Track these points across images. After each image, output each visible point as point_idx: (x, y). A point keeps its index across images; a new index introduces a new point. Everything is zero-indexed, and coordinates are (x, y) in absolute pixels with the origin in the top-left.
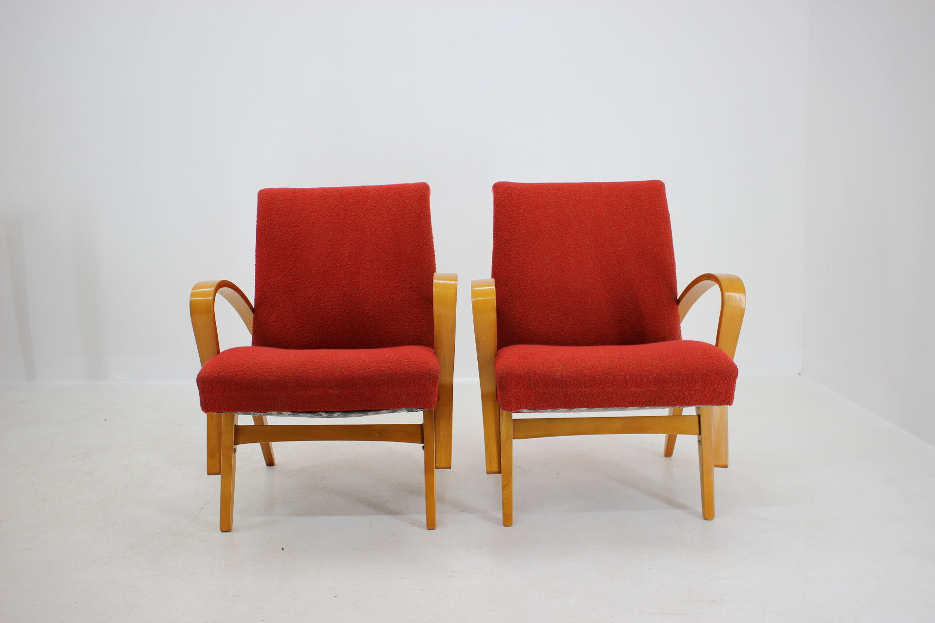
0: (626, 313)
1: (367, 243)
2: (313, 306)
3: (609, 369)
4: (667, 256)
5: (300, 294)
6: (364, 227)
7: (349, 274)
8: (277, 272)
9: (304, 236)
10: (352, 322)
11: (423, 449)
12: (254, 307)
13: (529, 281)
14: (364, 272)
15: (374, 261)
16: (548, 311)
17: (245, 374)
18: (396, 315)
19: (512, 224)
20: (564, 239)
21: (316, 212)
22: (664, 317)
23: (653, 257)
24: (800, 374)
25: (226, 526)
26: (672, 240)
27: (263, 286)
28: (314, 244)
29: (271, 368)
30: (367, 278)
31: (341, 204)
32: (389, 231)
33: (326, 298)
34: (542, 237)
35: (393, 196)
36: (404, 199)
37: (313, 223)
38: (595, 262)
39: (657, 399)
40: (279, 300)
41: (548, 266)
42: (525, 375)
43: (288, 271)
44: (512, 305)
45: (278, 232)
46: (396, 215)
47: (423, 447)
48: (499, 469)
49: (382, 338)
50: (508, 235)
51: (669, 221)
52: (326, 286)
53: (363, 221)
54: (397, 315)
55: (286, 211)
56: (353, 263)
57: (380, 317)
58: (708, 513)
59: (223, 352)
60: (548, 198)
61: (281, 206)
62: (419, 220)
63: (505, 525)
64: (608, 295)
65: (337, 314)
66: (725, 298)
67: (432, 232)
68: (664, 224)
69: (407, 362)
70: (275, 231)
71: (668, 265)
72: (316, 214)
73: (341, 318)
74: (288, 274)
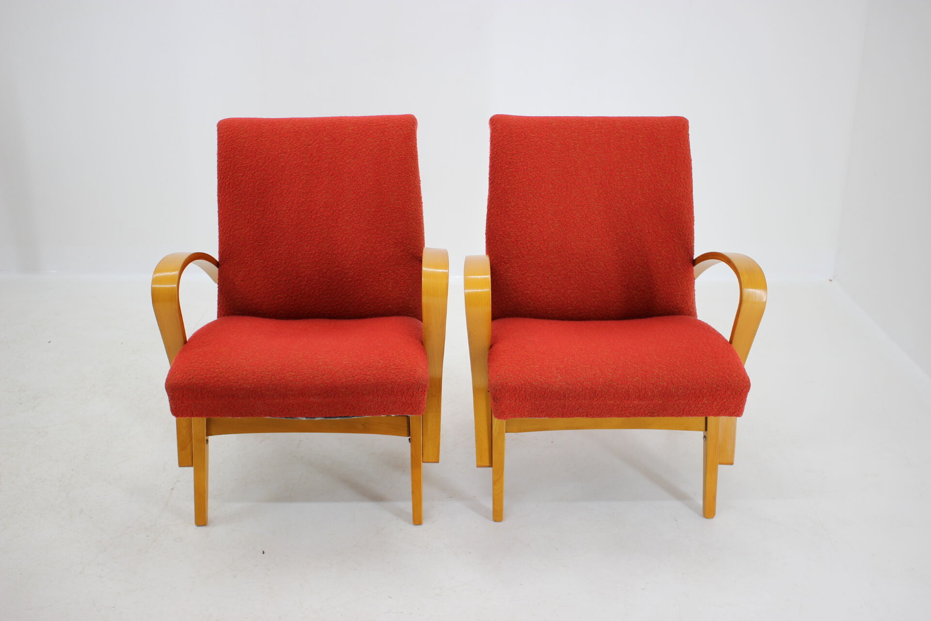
0: (635, 277)
1: (346, 191)
2: (285, 264)
3: (611, 380)
4: (685, 212)
5: (271, 250)
6: (342, 173)
7: (325, 227)
8: (244, 224)
9: (273, 182)
10: (328, 282)
11: (410, 442)
12: (218, 260)
13: (528, 239)
14: (342, 226)
15: (354, 213)
16: (549, 273)
17: (218, 381)
18: (378, 275)
19: (511, 170)
20: (569, 190)
21: (285, 153)
22: (677, 282)
23: (670, 213)
24: (831, 280)
25: (201, 519)
26: (692, 191)
27: (227, 239)
28: (285, 191)
29: (246, 375)
30: (345, 232)
31: (315, 143)
32: (370, 177)
33: (300, 255)
34: (545, 187)
35: (375, 134)
36: (387, 138)
37: (282, 166)
38: (603, 218)
39: (661, 411)
40: (247, 256)
41: (550, 221)
42: (521, 387)
43: (255, 222)
44: (508, 265)
45: (242, 176)
46: (379, 158)
47: (409, 439)
48: (490, 464)
49: (362, 300)
50: (506, 184)
51: (691, 168)
52: (300, 241)
53: (341, 165)
54: (380, 275)
55: (251, 152)
56: (329, 214)
57: (362, 277)
58: (708, 511)
59: (190, 339)
60: (553, 139)
61: (246, 145)
62: (404, 164)
63: (495, 521)
64: (615, 257)
65: (312, 274)
66: (744, 297)
67: (419, 176)
68: (684, 173)
69: (393, 369)
70: (239, 175)
71: (685, 222)
72: (286, 155)
73: (317, 277)
74: (256, 226)
